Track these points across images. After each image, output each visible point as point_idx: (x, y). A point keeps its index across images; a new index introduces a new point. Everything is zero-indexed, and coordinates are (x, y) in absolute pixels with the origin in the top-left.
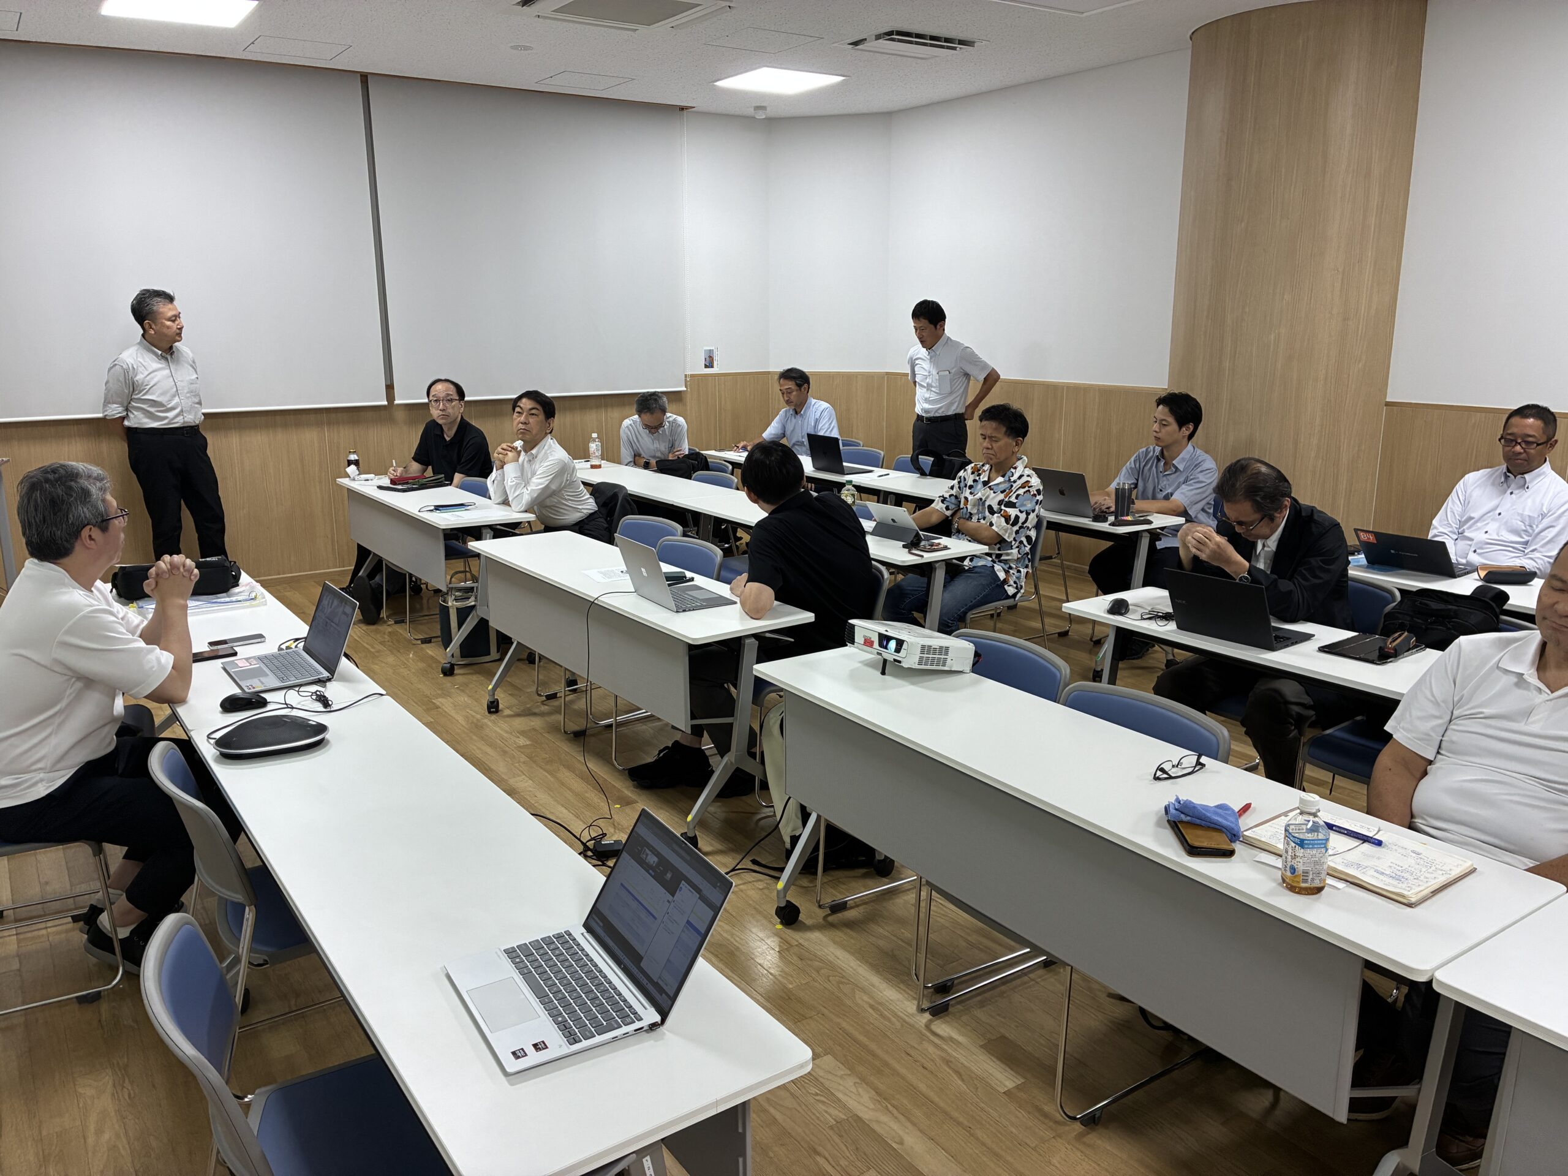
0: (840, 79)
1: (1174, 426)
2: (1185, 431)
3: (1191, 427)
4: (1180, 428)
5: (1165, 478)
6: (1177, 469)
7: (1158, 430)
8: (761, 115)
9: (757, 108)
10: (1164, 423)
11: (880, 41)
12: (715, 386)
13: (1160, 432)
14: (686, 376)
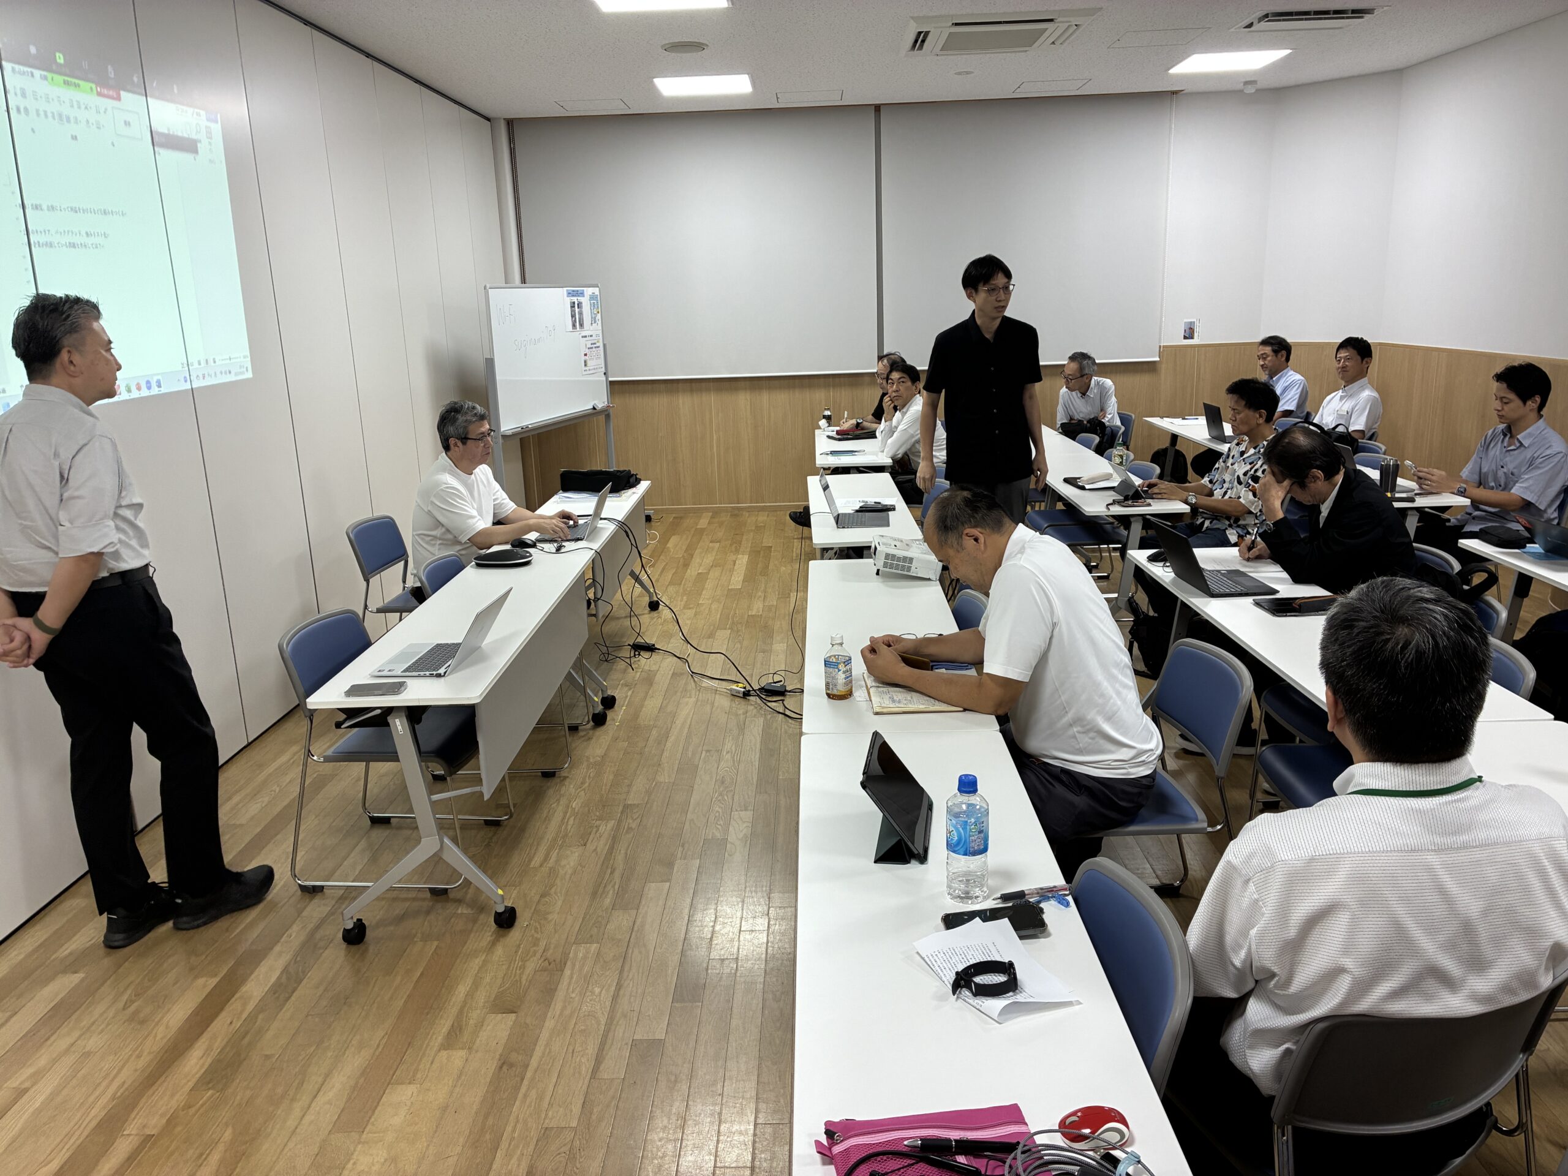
0: (1289, 51)
1: (1517, 402)
2: (1532, 404)
3: (1537, 399)
4: (1525, 403)
5: (1507, 454)
6: (1521, 444)
7: (1500, 408)
8: (1250, 90)
9: (1246, 83)
10: (1505, 400)
11: (1262, 23)
12: (1194, 357)
13: (1503, 409)
14: (1160, 346)
